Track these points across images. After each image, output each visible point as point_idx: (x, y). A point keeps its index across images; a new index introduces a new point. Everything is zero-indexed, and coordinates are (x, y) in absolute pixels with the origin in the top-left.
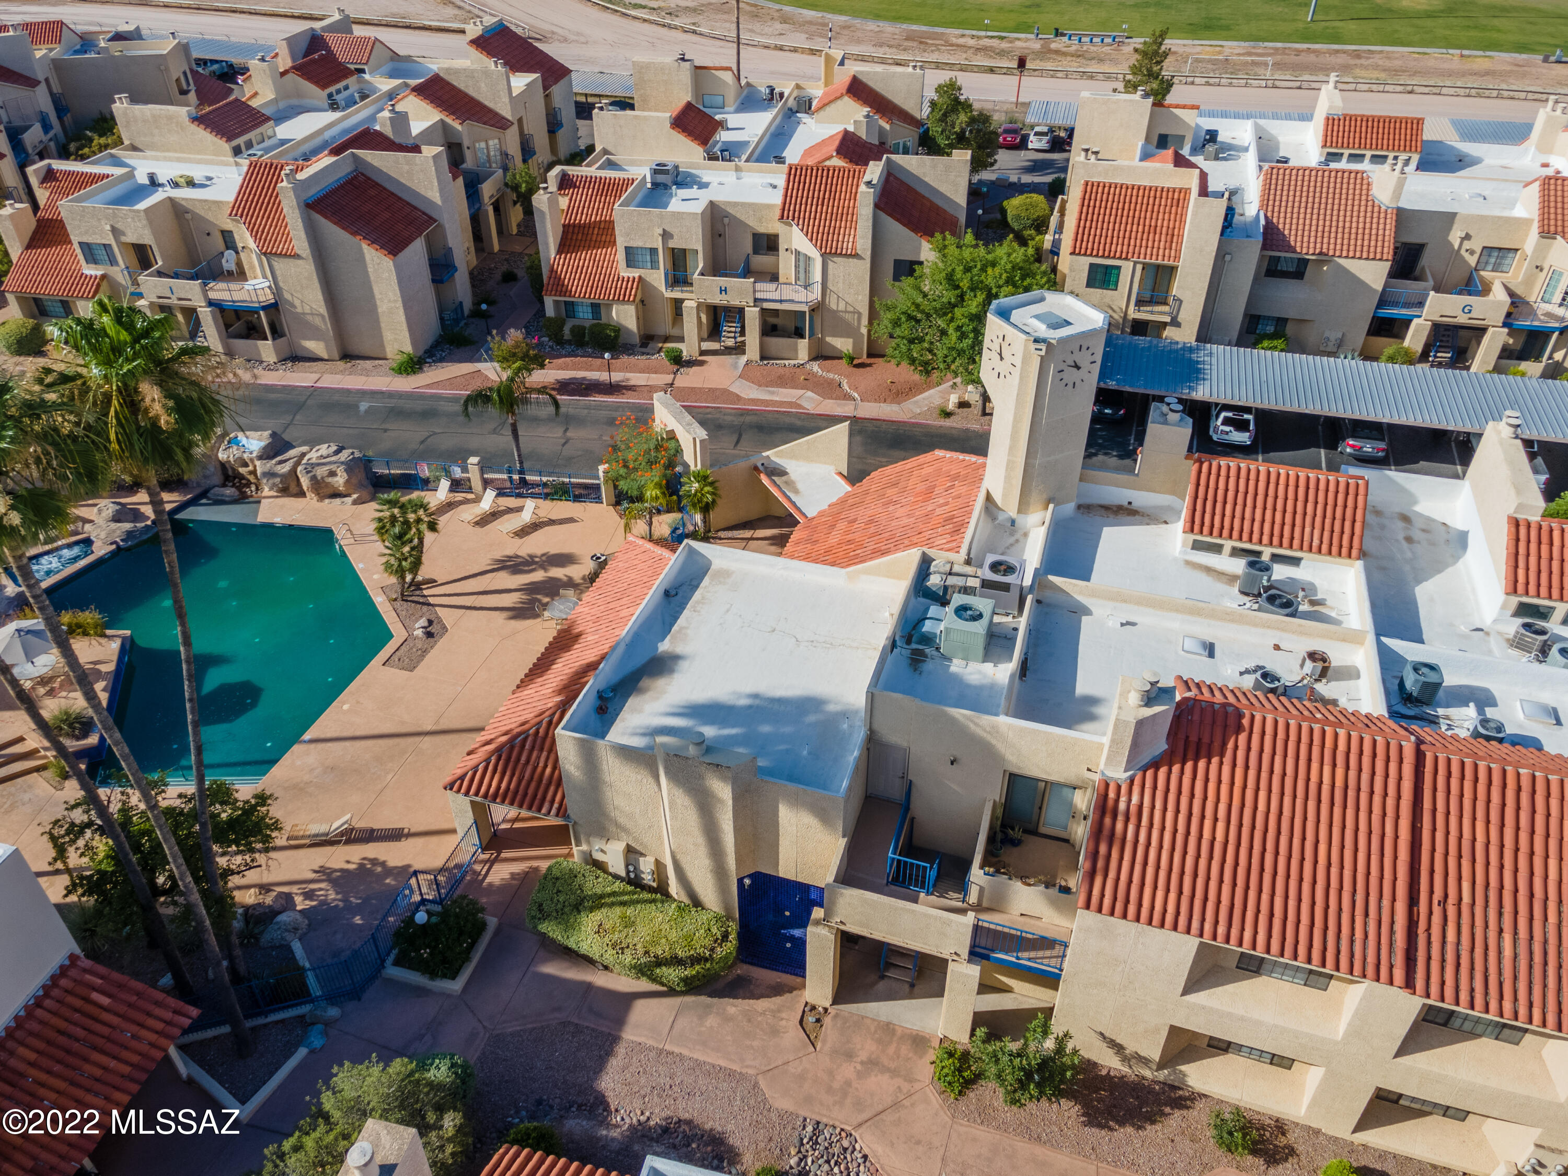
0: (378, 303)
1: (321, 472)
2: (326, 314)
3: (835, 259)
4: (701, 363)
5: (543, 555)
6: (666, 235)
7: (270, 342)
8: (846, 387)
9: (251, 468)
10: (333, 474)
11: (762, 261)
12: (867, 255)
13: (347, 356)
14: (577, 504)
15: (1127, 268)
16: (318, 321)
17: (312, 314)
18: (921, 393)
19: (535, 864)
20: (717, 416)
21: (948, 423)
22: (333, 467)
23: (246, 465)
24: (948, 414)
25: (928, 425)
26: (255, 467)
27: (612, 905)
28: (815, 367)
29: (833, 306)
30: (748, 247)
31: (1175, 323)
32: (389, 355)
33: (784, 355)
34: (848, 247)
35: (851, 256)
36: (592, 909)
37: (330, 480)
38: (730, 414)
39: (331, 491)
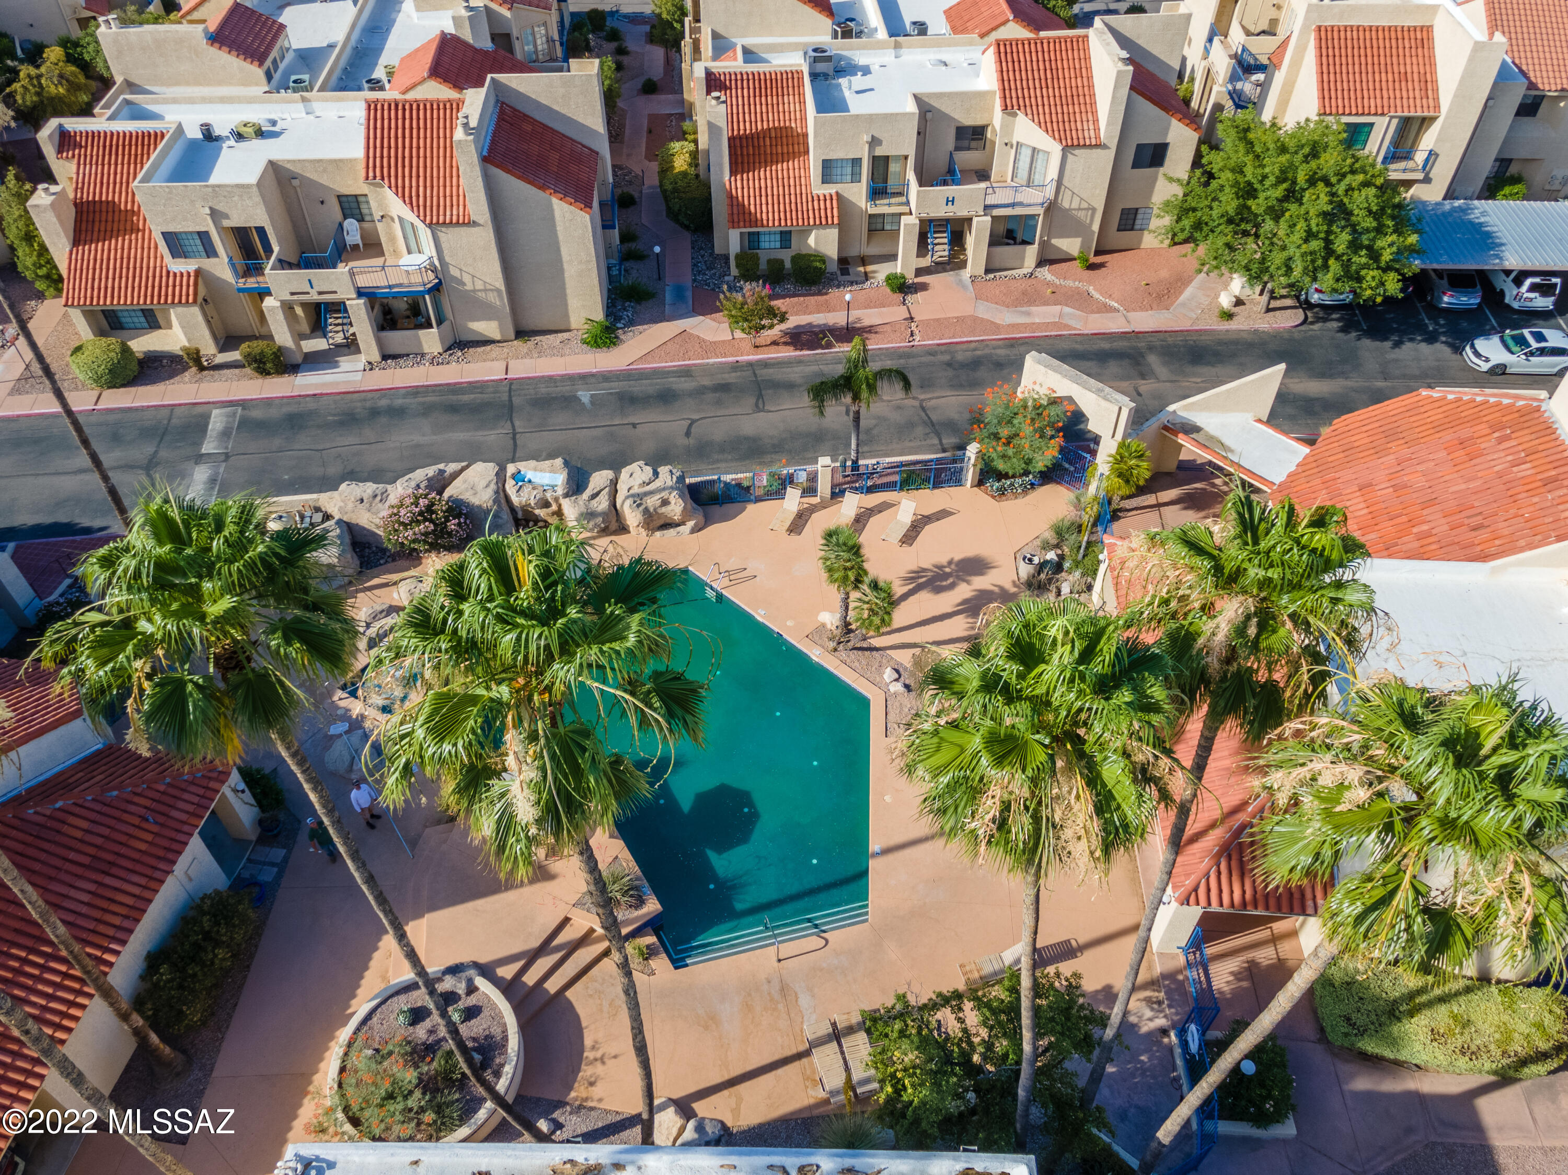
0: (566, 266)
1: (652, 502)
2: (503, 288)
3: (1077, 152)
4: (924, 287)
5: (950, 563)
6: (874, 142)
7: (434, 330)
8: (1096, 295)
9: (554, 507)
10: (665, 502)
11: (968, 158)
12: (1113, 144)
13: (522, 334)
14: (936, 491)
15: (1381, 123)
16: (492, 298)
17: (485, 290)
18: (1181, 293)
19: (1250, 955)
20: (987, 351)
21: (1233, 325)
22: (665, 494)
23: (547, 505)
24: (1228, 316)
25: (1214, 330)
26: (560, 506)
27: (1430, 1004)
28: (1045, 273)
29: (1066, 205)
30: (950, 141)
31: (1427, 180)
32: (574, 325)
33: (1008, 266)
34: (1089, 136)
35: (1091, 146)
36: (1411, 1014)
37: (663, 510)
38: (999, 347)
39: (661, 522)
